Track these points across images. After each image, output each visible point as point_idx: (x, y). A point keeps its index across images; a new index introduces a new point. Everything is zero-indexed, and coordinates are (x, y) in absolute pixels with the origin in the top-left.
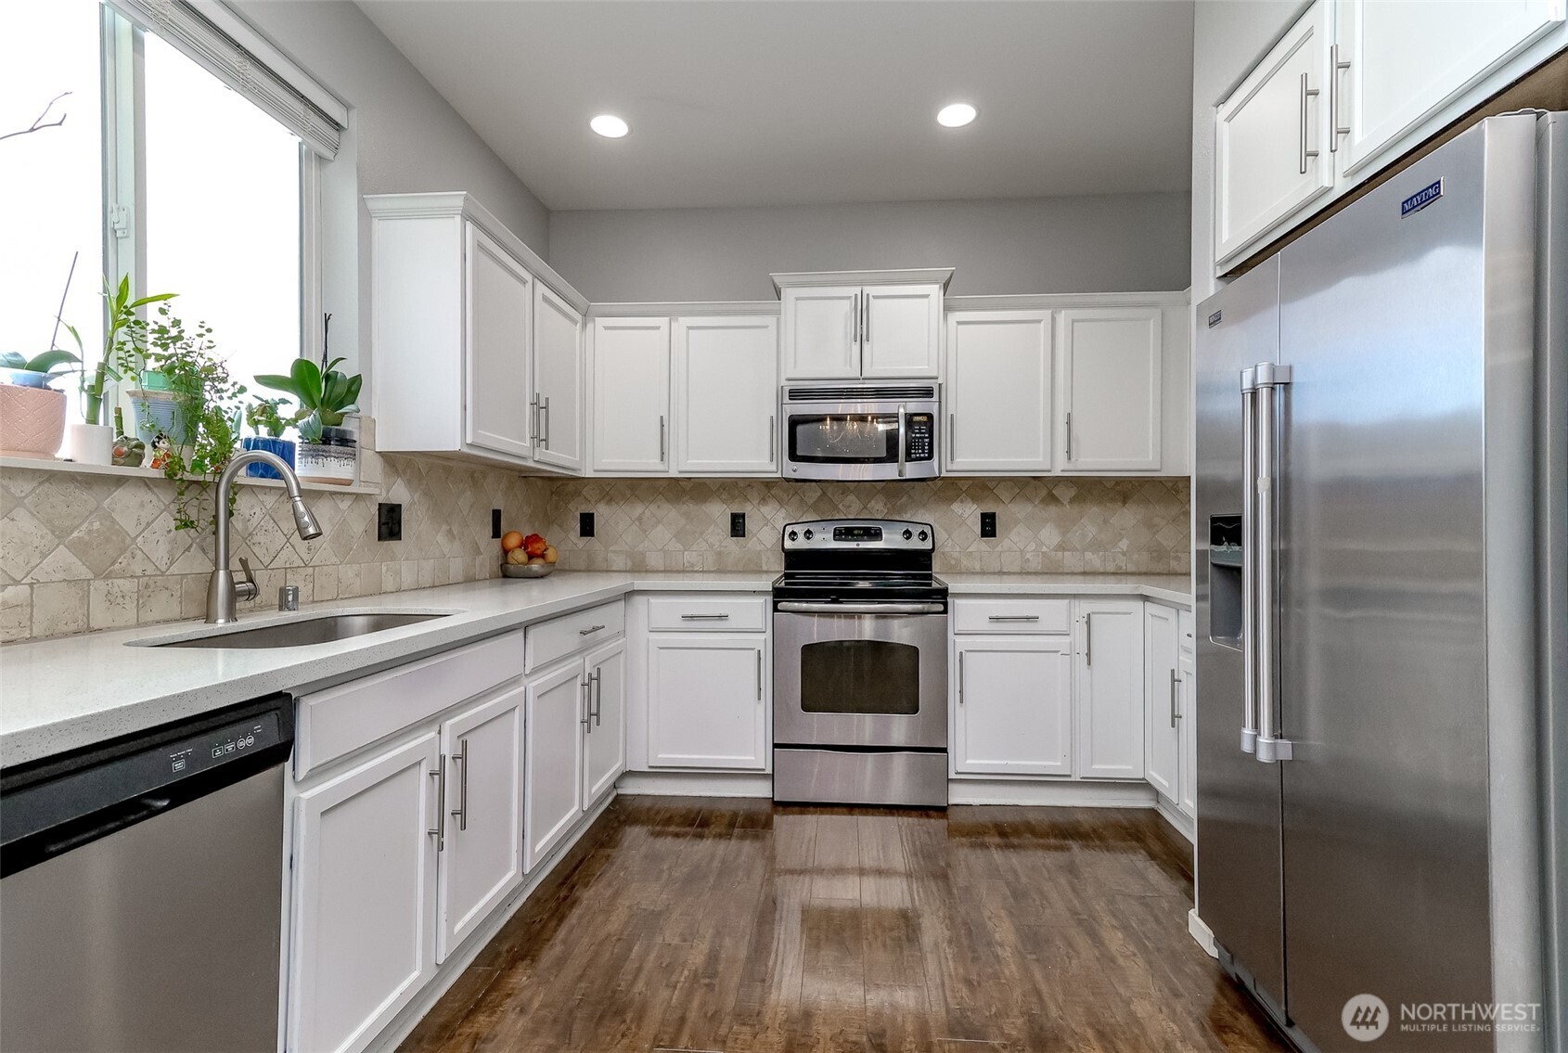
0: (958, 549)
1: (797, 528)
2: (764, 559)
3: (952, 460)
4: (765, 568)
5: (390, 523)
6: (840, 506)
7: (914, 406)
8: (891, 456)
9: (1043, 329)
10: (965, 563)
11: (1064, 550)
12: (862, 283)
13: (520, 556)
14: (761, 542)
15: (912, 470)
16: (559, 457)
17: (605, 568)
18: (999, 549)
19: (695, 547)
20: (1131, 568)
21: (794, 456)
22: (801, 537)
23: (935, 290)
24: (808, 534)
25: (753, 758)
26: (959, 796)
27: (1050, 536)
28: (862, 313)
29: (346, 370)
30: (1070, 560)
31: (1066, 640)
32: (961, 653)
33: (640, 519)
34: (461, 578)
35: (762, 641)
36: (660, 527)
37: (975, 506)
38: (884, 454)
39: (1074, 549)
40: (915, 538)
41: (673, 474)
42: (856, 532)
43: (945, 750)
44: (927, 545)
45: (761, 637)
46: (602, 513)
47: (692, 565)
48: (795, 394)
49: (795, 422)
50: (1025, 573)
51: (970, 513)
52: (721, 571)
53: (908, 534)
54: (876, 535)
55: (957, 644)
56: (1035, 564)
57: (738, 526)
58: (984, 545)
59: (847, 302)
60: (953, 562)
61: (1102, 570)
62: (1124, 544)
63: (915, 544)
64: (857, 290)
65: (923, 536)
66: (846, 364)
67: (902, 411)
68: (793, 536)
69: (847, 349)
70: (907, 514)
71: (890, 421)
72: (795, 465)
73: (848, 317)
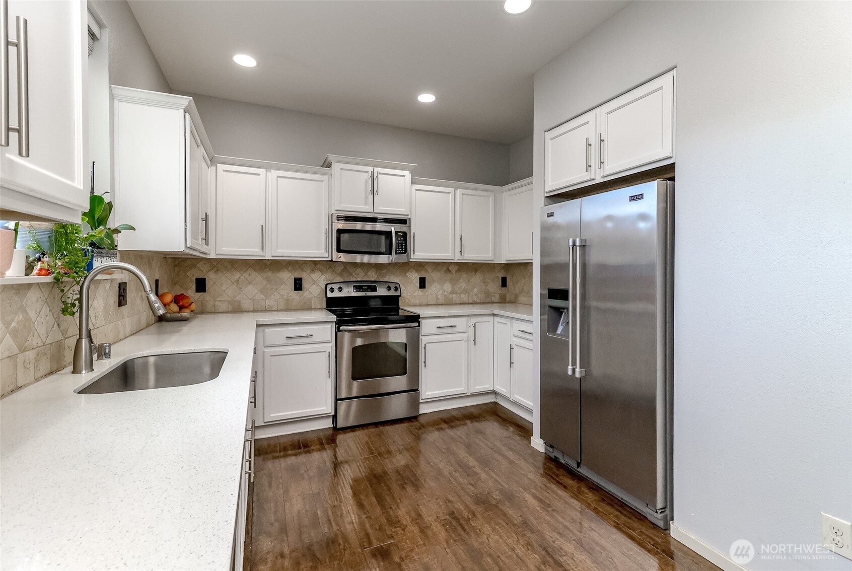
0: (409, 294)
1: (333, 286)
2: (313, 302)
3: (414, 254)
4: (313, 307)
5: (122, 294)
6: (354, 274)
7: (399, 227)
8: (388, 250)
9: (451, 196)
10: (413, 301)
11: (453, 294)
12: (374, 165)
13: (174, 307)
14: (311, 293)
15: (393, 258)
17: (213, 311)
18: (427, 294)
19: (272, 297)
20: (478, 301)
21: (339, 250)
23: (407, 174)
24: (340, 289)
25: (325, 408)
26: (424, 409)
27: (448, 287)
28: (374, 179)
30: (455, 298)
31: (466, 335)
32: (425, 344)
33: (237, 281)
35: (330, 347)
36: (251, 287)
37: (417, 274)
38: (384, 250)
39: (456, 293)
40: (392, 290)
41: (268, 257)
42: (364, 288)
43: (417, 390)
44: (397, 293)
45: (330, 345)
46: (212, 279)
47: (271, 307)
48: (339, 218)
49: (341, 232)
50: (437, 305)
51: (415, 277)
52: (288, 309)
53: (389, 289)
54: (374, 289)
55: (424, 340)
56: (442, 301)
57: (298, 285)
58: (420, 292)
59: (367, 174)
60: (407, 301)
61: (467, 302)
62: (475, 291)
63: (392, 293)
64: (370, 169)
65: (396, 289)
66: (366, 205)
67: (393, 230)
68: (332, 290)
69: (366, 198)
70: (386, 279)
71: (388, 234)
72: (341, 255)
73: (366, 182)
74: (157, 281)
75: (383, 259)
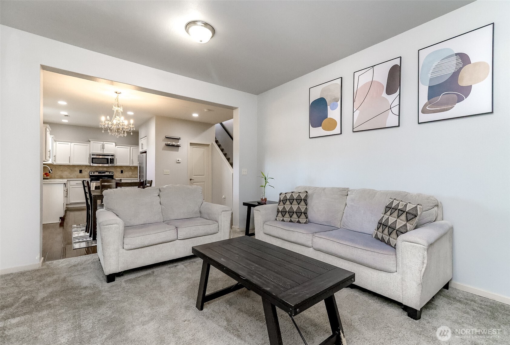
0: (117, 175)
1: (92, 172)
2: (85, 176)
3: (117, 164)
4: (86, 178)
6: (99, 169)
7: (111, 157)
8: (108, 163)
9: (129, 149)
12: (103, 141)
14: (85, 174)
15: (110, 165)
18: (123, 175)
19: (73, 175)
22: (93, 173)
23: (114, 144)
24: (94, 173)
27: (131, 173)
28: (103, 145)
30: (133, 176)
33: (62, 171)
36: (66, 172)
40: (111, 173)
41: (71, 164)
42: (101, 173)
44: (113, 174)
46: (53, 169)
47: (72, 177)
48: (92, 155)
49: (93, 158)
51: (119, 170)
52: (77, 178)
53: (110, 173)
54: (105, 173)
56: (128, 177)
57: (81, 172)
58: (121, 174)
59: (101, 144)
63: (111, 174)
64: (103, 142)
65: (112, 173)
66: (101, 152)
67: (109, 158)
68: (91, 173)
69: (101, 150)
70: (110, 171)
71: (108, 159)
72: (93, 164)
73: (101, 146)
75: (107, 165)
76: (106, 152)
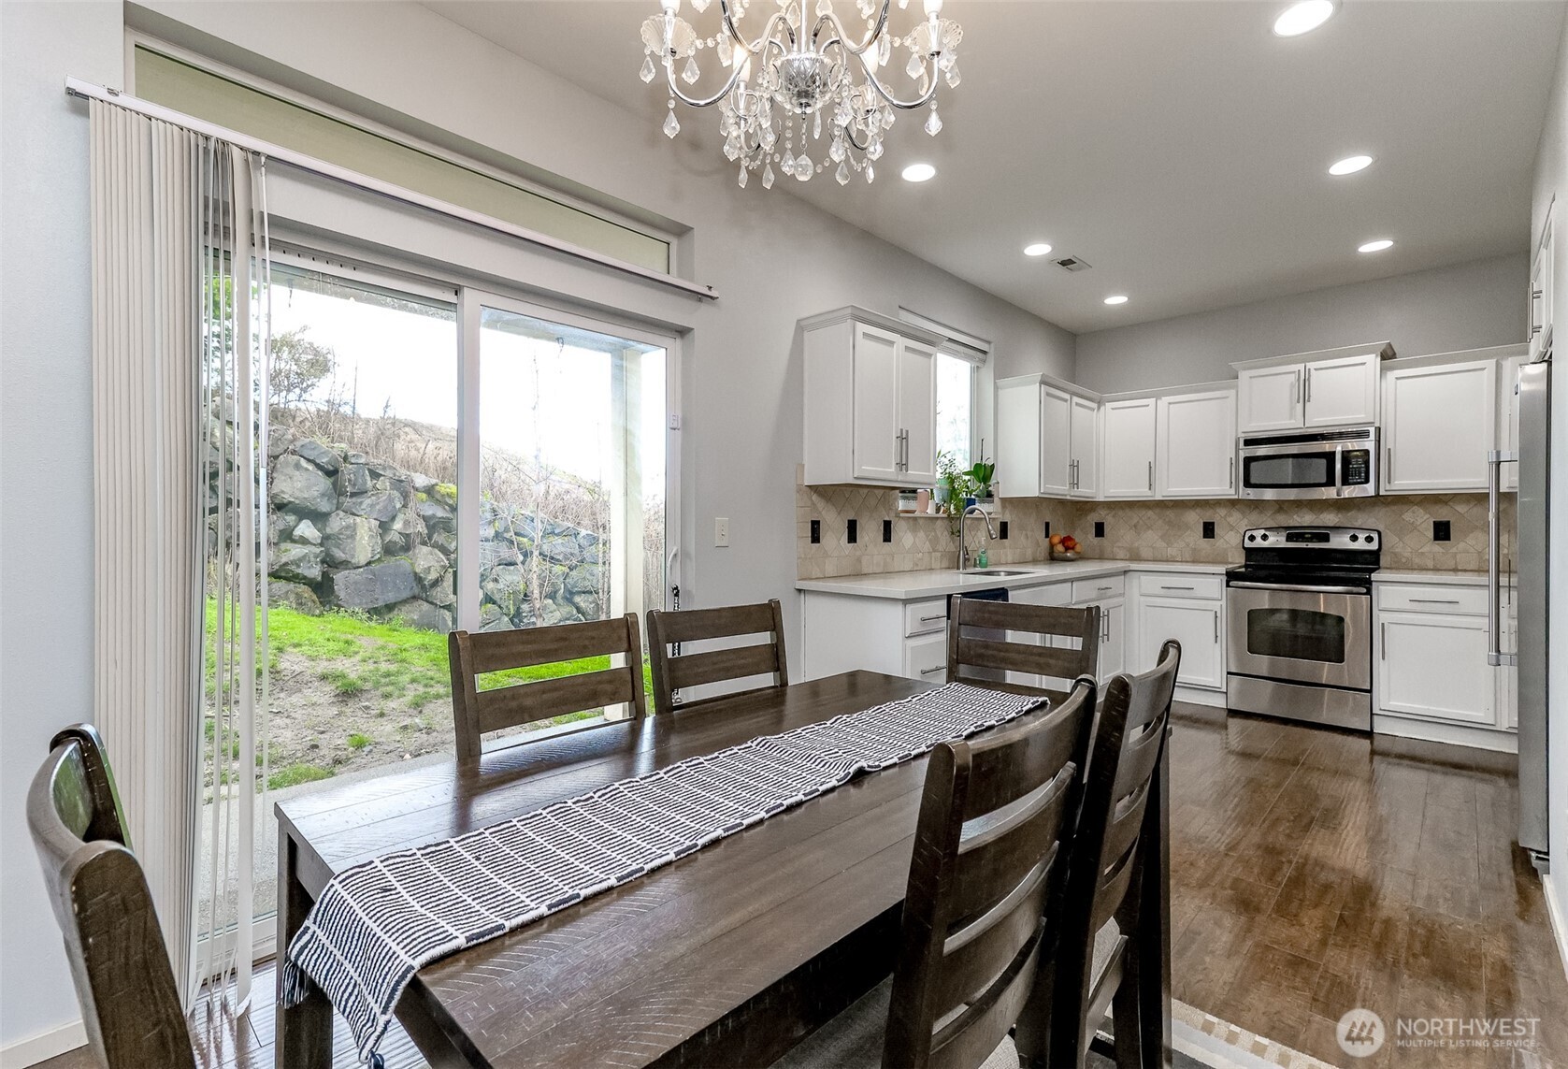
0: (1409, 550)
1: (1254, 533)
2: (1230, 554)
3: (1389, 482)
4: (1228, 559)
5: (1004, 531)
7: (1350, 445)
8: (1330, 481)
9: (1488, 373)
10: (1417, 560)
12: (1304, 361)
13: (1060, 548)
14: (1227, 543)
15: (1350, 492)
16: (1084, 492)
17: (1111, 556)
18: (1454, 550)
19: (1175, 545)
21: (1248, 484)
22: (1259, 539)
23: (1373, 361)
24: (1265, 537)
25: (1215, 680)
28: (1304, 381)
29: (990, 463)
32: (1383, 624)
33: (1135, 526)
34: (1031, 559)
35: (1220, 605)
36: (1150, 532)
37: (1428, 516)
38: (1324, 481)
40: (1361, 540)
41: (1158, 497)
42: (1307, 536)
43: (1369, 691)
44: (1374, 546)
45: (1219, 603)
46: (1109, 522)
47: (1173, 556)
48: (1248, 442)
49: (1248, 461)
51: (1424, 521)
52: (1194, 562)
53: (1354, 538)
54: (1325, 538)
55: (1380, 618)
57: (1209, 530)
58: (1438, 547)
59: (1293, 375)
60: (1404, 560)
63: (1362, 545)
64: (1301, 367)
65: (1370, 539)
66: (1290, 419)
67: (1341, 449)
69: (1292, 409)
70: (1352, 524)
71: (1330, 457)
72: (1249, 490)
73: (1293, 385)
74: (1047, 524)
76: (1318, 419)
